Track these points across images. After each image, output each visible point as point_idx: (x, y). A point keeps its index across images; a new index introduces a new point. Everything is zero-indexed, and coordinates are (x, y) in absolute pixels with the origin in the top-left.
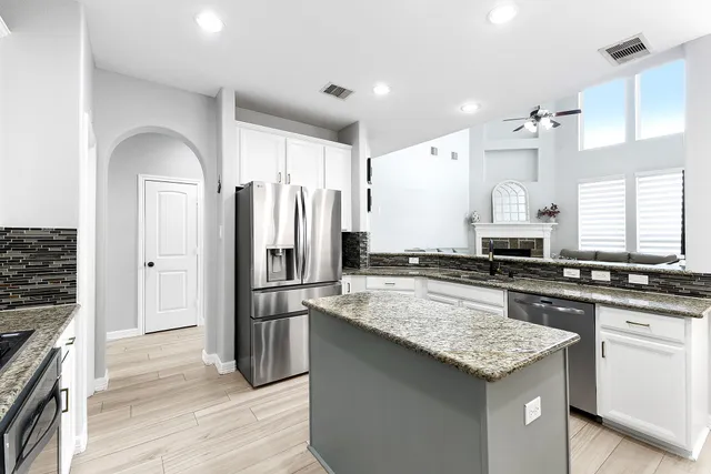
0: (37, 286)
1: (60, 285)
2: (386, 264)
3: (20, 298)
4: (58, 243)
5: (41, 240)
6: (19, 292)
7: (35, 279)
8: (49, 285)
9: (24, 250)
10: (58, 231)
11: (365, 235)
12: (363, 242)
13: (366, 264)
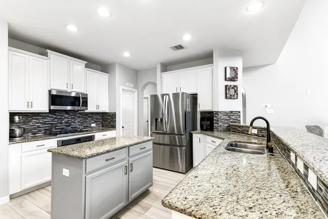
1: (114, 124)
2: (239, 132)
4: (113, 115)
10: (113, 113)
11: (217, 113)
12: (216, 117)
13: (218, 129)
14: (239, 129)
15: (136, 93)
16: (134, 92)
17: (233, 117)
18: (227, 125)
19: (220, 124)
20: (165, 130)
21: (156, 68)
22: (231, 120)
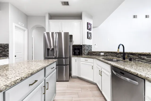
0: (4, 54)
1: (7, 54)
2: (94, 55)
3: (1, 56)
4: (6, 46)
5: (4, 46)
6: (1, 54)
7: (3, 53)
8: (5, 54)
9: (2, 48)
10: (6, 44)
11: (84, 45)
12: (84, 48)
13: (84, 54)
14: (93, 53)
15: (26, 32)
16: (24, 30)
17: (90, 48)
18: (87, 52)
19: (85, 51)
20: (55, 56)
21: (45, 16)
22: (89, 50)
